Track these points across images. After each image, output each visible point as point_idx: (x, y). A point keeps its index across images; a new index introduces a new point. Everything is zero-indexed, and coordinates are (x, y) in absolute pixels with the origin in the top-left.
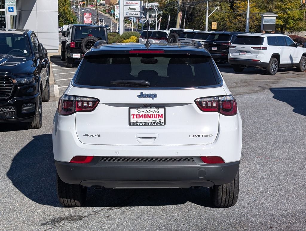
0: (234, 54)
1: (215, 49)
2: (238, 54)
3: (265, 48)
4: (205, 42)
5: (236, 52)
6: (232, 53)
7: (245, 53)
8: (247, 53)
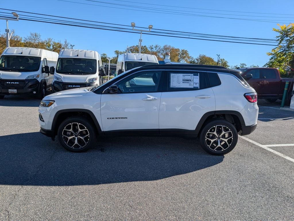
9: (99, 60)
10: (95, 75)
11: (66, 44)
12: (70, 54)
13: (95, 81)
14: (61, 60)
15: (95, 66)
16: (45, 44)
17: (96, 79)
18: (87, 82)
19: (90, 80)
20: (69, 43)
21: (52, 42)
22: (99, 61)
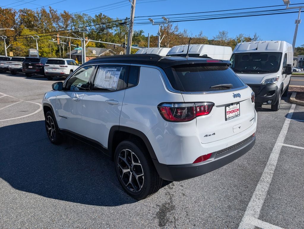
0: (48, 70)
1: (31, 67)
2: (51, 70)
3: (67, 67)
4: (23, 63)
5: (50, 69)
6: (47, 69)
7: (56, 69)
8: (57, 69)
9: (286, 52)
10: (276, 73)
11: (256, 37)
12: (248, 48)
13: (274, 82)
14: (235, 56)
15: (279, 62)
16: (236, 40)
17: (276, 79)
18: (263, 83)
19: (267, 80)
20: (258, 36)
21: (242, 38)
22: (286, 54)
